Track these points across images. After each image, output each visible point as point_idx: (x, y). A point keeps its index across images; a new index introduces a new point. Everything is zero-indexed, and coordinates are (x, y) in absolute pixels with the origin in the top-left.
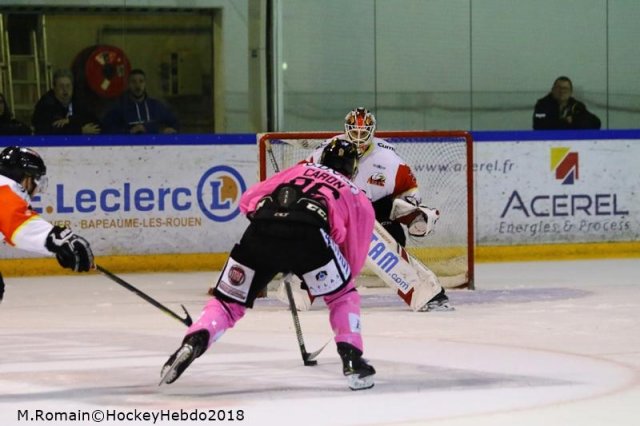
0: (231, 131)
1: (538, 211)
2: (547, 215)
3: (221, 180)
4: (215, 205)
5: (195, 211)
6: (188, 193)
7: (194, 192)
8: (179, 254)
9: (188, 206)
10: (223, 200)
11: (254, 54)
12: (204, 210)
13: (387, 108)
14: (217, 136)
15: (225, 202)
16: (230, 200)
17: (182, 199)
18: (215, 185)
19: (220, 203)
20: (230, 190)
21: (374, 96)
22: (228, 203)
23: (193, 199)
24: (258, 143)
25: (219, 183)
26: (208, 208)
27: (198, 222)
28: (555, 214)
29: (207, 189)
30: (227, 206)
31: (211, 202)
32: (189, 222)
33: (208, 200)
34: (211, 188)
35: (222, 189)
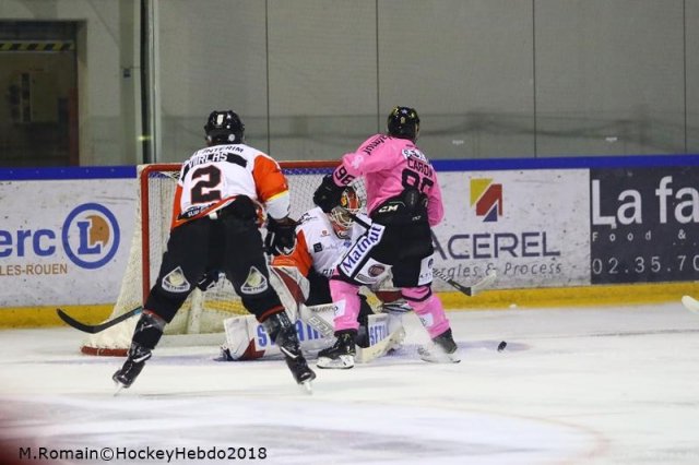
0: (99, 162)
1: (456, 253)
2: (467, 257)
3: (90, 221)
4: (83, 249)
5: (60, 256)
6: (51, 235)
7: (59, 234)
8: (42, 307)
9: (51, 250)
10: (92, 243)
11: (127, 74)
12: (70, 255)
13: (279, 136)
14: (85, 168)
15: (94, 246)
16: (101, 243)
17: (45, 242)
18: (83, 226)
19: (89, 246)
20: (100, 232)
21: (266, 121)
22: (99, 246)
23: (58, 242)
24: (139, 176)
25: (87, 224)
26: (75, 252)
27: (64, 269)
28: (476, 256)
29: (74, 231)
30: (97, 250)
31: (79, 246)
32: (54, 269)
33: (75, 243)
34: (78, 229)
35: (91, 230)
